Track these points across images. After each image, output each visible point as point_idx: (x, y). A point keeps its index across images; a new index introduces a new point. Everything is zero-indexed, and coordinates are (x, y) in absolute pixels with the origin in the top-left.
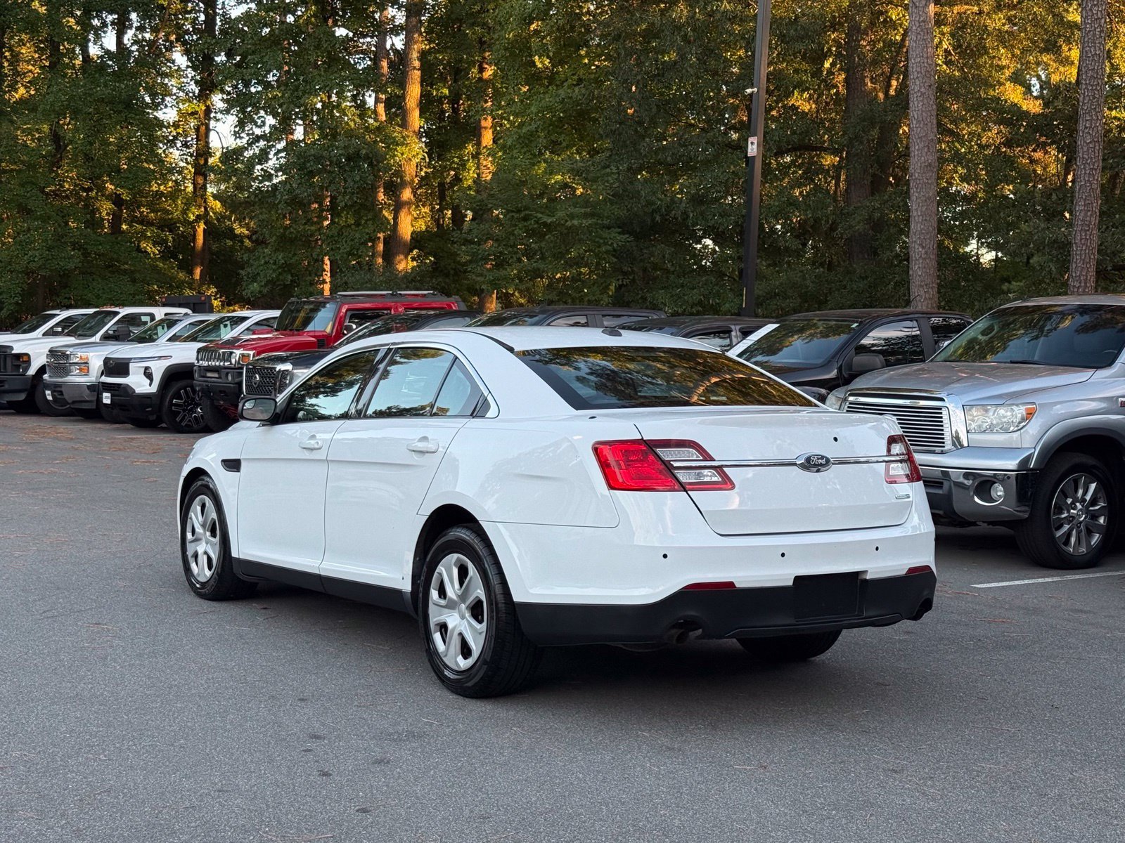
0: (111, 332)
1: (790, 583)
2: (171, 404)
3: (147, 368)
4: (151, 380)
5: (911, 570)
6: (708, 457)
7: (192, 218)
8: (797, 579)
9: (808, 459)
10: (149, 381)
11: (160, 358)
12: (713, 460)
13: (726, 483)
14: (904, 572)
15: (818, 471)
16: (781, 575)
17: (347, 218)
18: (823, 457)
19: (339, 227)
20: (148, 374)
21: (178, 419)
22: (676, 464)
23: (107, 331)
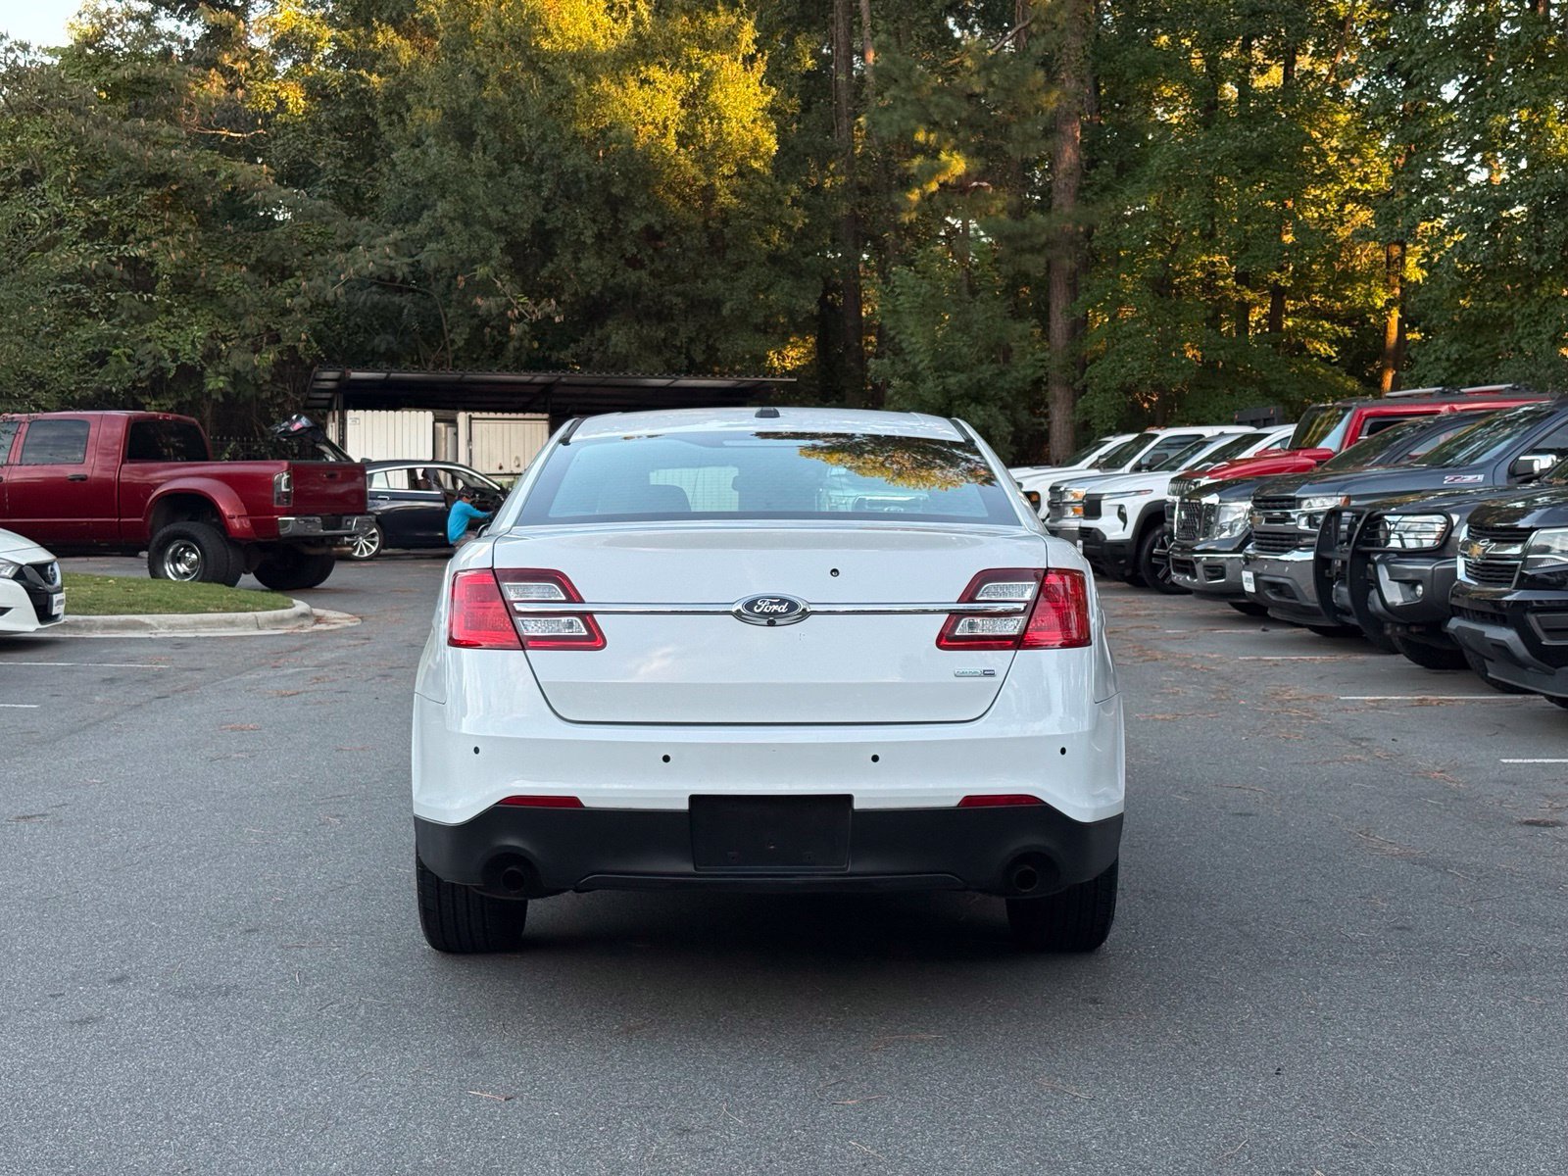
0: (1143, 462)
1: (685, 806)
2: (1151, 555)
3: (1121, 507)
4: (1125, 522)
5: (969, 800)
6: (573, 596)
7: (1380, 304)
8: (695, 799)
9: (750, 605)
10: (1122, 524)
11: (1138, 492)
12: (582, 601)
13: (594, 640)
14: (954, 803)
15: (771, 624)
16: (669, 792)
17: (1551, 287)
18: (782, 601)
19: (1541, 302)
20: (1123, 516)
21: (1160, 575)
22: (519, 607)
23: (1140, 461)
